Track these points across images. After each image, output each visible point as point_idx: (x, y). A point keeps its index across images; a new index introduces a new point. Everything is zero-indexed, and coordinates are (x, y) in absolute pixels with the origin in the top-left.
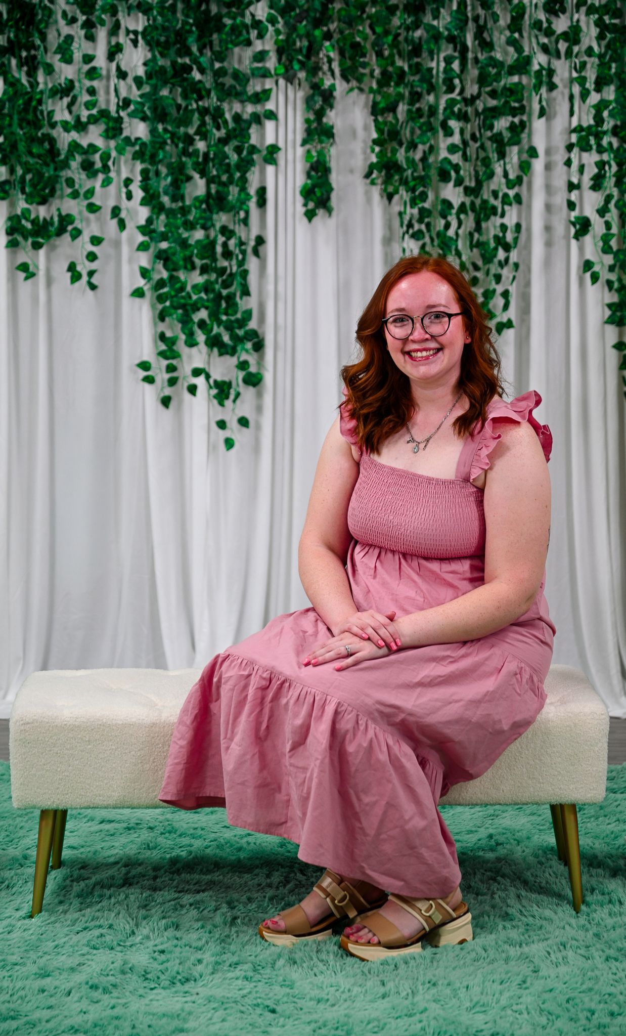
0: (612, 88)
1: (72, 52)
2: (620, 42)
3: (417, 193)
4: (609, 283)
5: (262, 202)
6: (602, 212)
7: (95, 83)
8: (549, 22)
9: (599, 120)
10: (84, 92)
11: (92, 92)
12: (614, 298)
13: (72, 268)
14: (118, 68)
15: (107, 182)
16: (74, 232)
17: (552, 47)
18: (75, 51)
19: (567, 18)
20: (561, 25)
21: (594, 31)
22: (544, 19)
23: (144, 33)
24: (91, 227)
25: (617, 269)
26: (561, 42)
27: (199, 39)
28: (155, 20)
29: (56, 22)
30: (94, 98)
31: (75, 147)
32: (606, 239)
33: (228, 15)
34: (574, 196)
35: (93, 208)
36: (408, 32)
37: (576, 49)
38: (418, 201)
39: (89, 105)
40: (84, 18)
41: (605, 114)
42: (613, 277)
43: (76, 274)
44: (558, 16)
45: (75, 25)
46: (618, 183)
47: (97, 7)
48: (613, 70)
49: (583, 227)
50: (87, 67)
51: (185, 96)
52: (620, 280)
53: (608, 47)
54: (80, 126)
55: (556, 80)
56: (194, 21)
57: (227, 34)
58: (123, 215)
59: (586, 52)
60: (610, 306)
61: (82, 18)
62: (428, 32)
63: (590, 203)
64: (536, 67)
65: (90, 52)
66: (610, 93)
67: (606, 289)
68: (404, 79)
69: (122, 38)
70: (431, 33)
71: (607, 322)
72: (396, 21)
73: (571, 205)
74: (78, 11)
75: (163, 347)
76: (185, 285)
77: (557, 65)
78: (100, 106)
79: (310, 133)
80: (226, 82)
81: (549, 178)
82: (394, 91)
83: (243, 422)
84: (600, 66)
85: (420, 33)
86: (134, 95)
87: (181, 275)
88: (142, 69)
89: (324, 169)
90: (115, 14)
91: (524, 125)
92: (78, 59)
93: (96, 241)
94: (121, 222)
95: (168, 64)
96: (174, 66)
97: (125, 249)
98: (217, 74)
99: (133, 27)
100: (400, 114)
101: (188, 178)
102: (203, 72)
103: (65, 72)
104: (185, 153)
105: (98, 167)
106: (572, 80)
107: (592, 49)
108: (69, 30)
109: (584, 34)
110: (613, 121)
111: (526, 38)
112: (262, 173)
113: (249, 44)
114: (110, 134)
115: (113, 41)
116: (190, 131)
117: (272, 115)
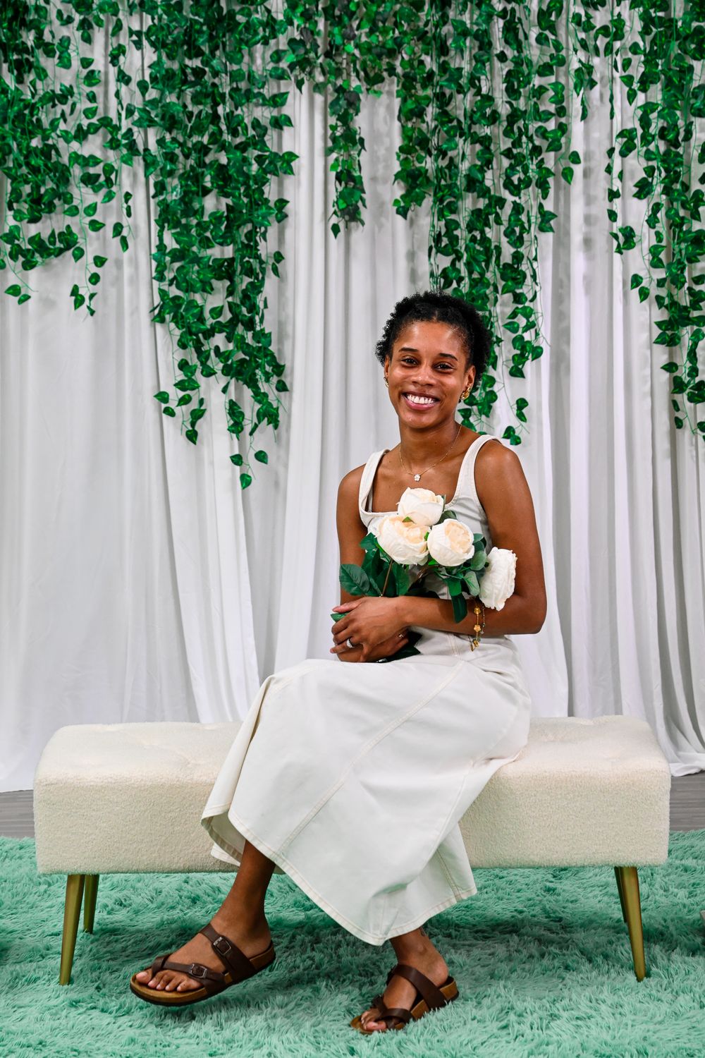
0: (659, 86)
1: (69, 55)
2: (666, 38)
3: (445, 204)
4: (659, 299)
5: (281, 216)
6: (652, 221)
7: (94, 89)
8: (589, 17)
9: (645, 122)
10: (84, 99)
11: (92, 98)
12: (661, 315)
13: (75, 292)
14: (121, 72)
15: (110, 196)
16: (76, 252)
17: (591, 43)
18: (73, 55)
19: (606, 11)
20: (601, 18)
21: (638, 26)
22: (583, 13)
23: (148, 34)
24: (92, 245)
25: (666, 285)
26: (600, 36)
27: (211, 38)
28: (160, 19)
29: (51, 22)
30: (94, 105)
31: (76, 158)
32: (654, 251)
33: (241, 11)
34: (617, 205)
35: (96, 226)
36: (436, 29)
37: (617, 44)
38: (446, 213)
39: (89, 113)
40: (82, 17)
41: (653, 116)
42: (663, 292)
43: (79, 298)
44: (596, 9)
45: (71, 25)
46: (667, 191)
47: (94, 6)
48: (660, 67)
49: (628, 239)
50: (85, 72)
51: (196, 100)
52: (670, 296)
53: (653, 42)
54: (81, 135)
55: (596, 76)
56: (205, 20)
57: (240, 33)
58: (125, 233)
59: (630, 49)
60: (659, 324)
61: (78, 18)
62: (455, 28)
63: (636, 212)
64: (576, 65)
65: (88, 56)
66: (656, 93)
67: (655, 306)
68: (432, 80)
69: (124, 39)
70: (459, 30)
71: (655, 343)
72: (423, 16)
73: (613, 216)
74: (74, 11)
75: (180, 376)
76: (202, 307)
77: (596, 61)
78: (100, 114)
79: (334, 139)
80: (243, 85)
81: (586, 187)
82: (421, 93)
83: (261, 457)
84: (646, 62)
85: (447, 29)
86: (138, 102)
87: (198, 298)
88: (147, 72)
89: (348, 179)
90: (116, 14)
91: (563, 128)
92: (76, 63)
93: (100, 261)
94: (124, 240)
95: (176, 66)
96: (183, 68)
97: (127, 270)
98: (234, 77)
99: (136, 27)
100: (428, 118)
101: (206, 192)
102: (216, 74)
103: (61, 77)
104: (201, 164)
105: (102, 181)
106: (613, 79)
107: (635, 45)
108: (65, 32)
109: (627, 28)
110: (661, 123)
111: (562, 32)
112: (281, 184)
113: (266, 43)
114: (114, 144)
115: (114, 42)
116: (205, 140)
117: (288, 121)
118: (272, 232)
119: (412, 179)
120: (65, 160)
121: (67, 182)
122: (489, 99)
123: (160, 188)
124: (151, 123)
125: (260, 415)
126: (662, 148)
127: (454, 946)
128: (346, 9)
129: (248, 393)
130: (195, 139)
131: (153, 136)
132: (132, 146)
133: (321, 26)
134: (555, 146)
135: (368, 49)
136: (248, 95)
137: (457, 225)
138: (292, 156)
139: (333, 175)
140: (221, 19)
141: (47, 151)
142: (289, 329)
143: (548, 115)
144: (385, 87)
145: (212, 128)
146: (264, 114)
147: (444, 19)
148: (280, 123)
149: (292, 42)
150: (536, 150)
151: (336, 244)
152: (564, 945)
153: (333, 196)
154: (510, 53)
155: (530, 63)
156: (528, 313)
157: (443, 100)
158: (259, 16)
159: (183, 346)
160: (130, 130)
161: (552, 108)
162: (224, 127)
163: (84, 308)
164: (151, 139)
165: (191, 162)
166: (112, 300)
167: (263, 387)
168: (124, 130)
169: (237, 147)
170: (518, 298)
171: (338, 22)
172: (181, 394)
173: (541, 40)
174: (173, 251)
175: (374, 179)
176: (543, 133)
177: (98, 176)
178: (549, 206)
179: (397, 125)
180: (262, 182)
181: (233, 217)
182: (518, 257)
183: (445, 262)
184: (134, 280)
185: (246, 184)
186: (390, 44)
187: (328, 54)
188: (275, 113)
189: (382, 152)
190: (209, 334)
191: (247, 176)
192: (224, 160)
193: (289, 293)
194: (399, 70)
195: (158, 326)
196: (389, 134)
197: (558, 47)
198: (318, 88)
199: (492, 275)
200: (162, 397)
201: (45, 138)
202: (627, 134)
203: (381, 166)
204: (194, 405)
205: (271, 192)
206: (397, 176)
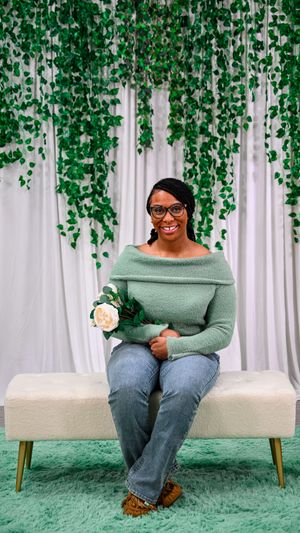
0: (288, 86)
1: (19, 70)
2: (291, 64)
3: (190, 140)
4: (287, 184)
5: (116, 145)
6: (285, 148)
7: (30, 86)
8: (256, 54)
9: (281, 103)
10: (26, 90)
11: (29, 90)
12: (289, 191)
13: (21, 178)
14: (42, 78)
15: (37, 135)
16: (22, 160)
17: (257, 68)
18: (21, 70)
19: (264, 52)
20: (261, 55)
21: (279, 59)
22: (253, 53)
23: (55, 61)
24: (29, 157)
25: (290, 177)
26: (261, 64)
27: (84, 63)
28: (60, 54)
29: (10, 56)
30: (30, 93)
31: (21, 117)
32: (285, 162)
33: (98, 51)
34: (268, 140)
35: (31, 149)
36: (186, 60)
37: (269, 68)
38: (190, 144)
39: (28, 97)
40: (25, 53)
41: (285, 100)
42: (289, 180)
43: (23, 181)
44: (259, 51)
45: (19, 57)
46: (291, 134)
47: (30, 48)
48: (288, 78)
49: (273, 156)
50: (26, 78)
51: (77, 91)
52: (292, 182)
53: (285, 67)
54: (24, 107)
55: (259, 82)
56: (81, 55)
57: (97, 61)
58: (44, 152)
59: (275, 69)
60: (287, 195)
61: (23, 53)
62: (195, 59)
63: (277, 144)
64: (250, 77)
65: (28, 71)
66: (287, 90)
67: (286, 187)
68: (184, 83)
69: (44, 63)
70: (198, 60)
71: (285, 203)
72: (180, 54)
73: (267, 145)
74: (20, 50)
75: (69, 218)
76: (79, 187)
77: (259, 75)
78: (33, 97)
79: (140, 110)
80: (98, 85)
81: (255, 132)
82: (179, 89)
83: (106, 254)
84: (282, 76)
85: (191, 60)
86: (50, 93)
87: (77, 182)
88: (54, 78)
89: (146, 128)
90: (40, 51)
91: (244, 106)
92: (22, 74)
93: (32, 165)
94: (43, 155)
95: (67, 76)
96: (71, 77)
97: (45, 169)
98: (94, 81)
99: (49, 58)
100: (182, 100)
101: (81, 133)
102: (86, 80)
103: (15, 80)
104: (79, 121)
105: (34, 128)
106: (267, 83)
107: (277, 68)
108: (16, 60)
109: (273, 60)
110: (289, 103)
111: (244, 62)
112: (115, 130)
113: (109, 65)
114: (39, 112)
115: (39, 65)
116: (81, 110)
117: (119, 102)
118: (111, 152)
119: (175, 129)
120: (17, 118)
121: (17, 128)
122: (210, 92)
123: (60, 132)
124: (56, 102)
125: (105, 236)
126: (289, 115)
127: (197, 475)
128: (145, 50)
129: (100, 225)
130: (77, 109)
131: (57, 108)
132: (47, 112)
133: (134, 58)
134: (240, 114)
135: (155, 68)
136: (101, 89)
137: (196, 150)
138: (120, 117)
139: (139, 126)
140: (88, 54)
141: (8, 114)
142: (119, 196)
143: (237, 100)
144: (162, 86)
145: (84, 104)
146: (108, 98)
147: (190, 55)
148: (115, 102)
149: (121, 65)
150: (232, 116)
151: (140, 157)
152: (247, 474)
153: (139, 135)
154: (221, 71)
155: (229, 76)
156: (230, 190)
157: (189, 92)
158: (106, 53)
159: (70, 203)
160: (46, 105)
161: (239, 96)
162: (89, 104)
163: (25, 186)
164: (56, 109)
165: (74, 120)
166: (38, 183)
167: (107, 223)
168: (43, 105)
169: (95, 113)
170: (224, 183)
171: (142, 56)
172: (69, 226)
173: (234, 65)
174: (66, 160)
175: (157, 128)
176: (235, 108)
177: (31, 126)
178: (238, 141)
179: (169, 103)
180: (107, 129)
181: (93, 145)
182: (224, 164)
183: (190, 166)
184: (48, 174)
185: (99, 130)
186: (166, 66)
187: (137, 71)
188: (113, 98)
189: (161, 116)
190: (82, 198)
191: (100, 126)
192: (89, 119)
193: (119, 180)
194: (170, 79)
195: (59, 195)
196: (165, 108)
197: (242, 68)
198: (132, 86)
199: (212, 172)
200: (60, 227)
201: (8, 108)
202: (274, 109)
203: (161, 123)
204: (75, 231)
205: (110, 134)
206: (169, 127)
